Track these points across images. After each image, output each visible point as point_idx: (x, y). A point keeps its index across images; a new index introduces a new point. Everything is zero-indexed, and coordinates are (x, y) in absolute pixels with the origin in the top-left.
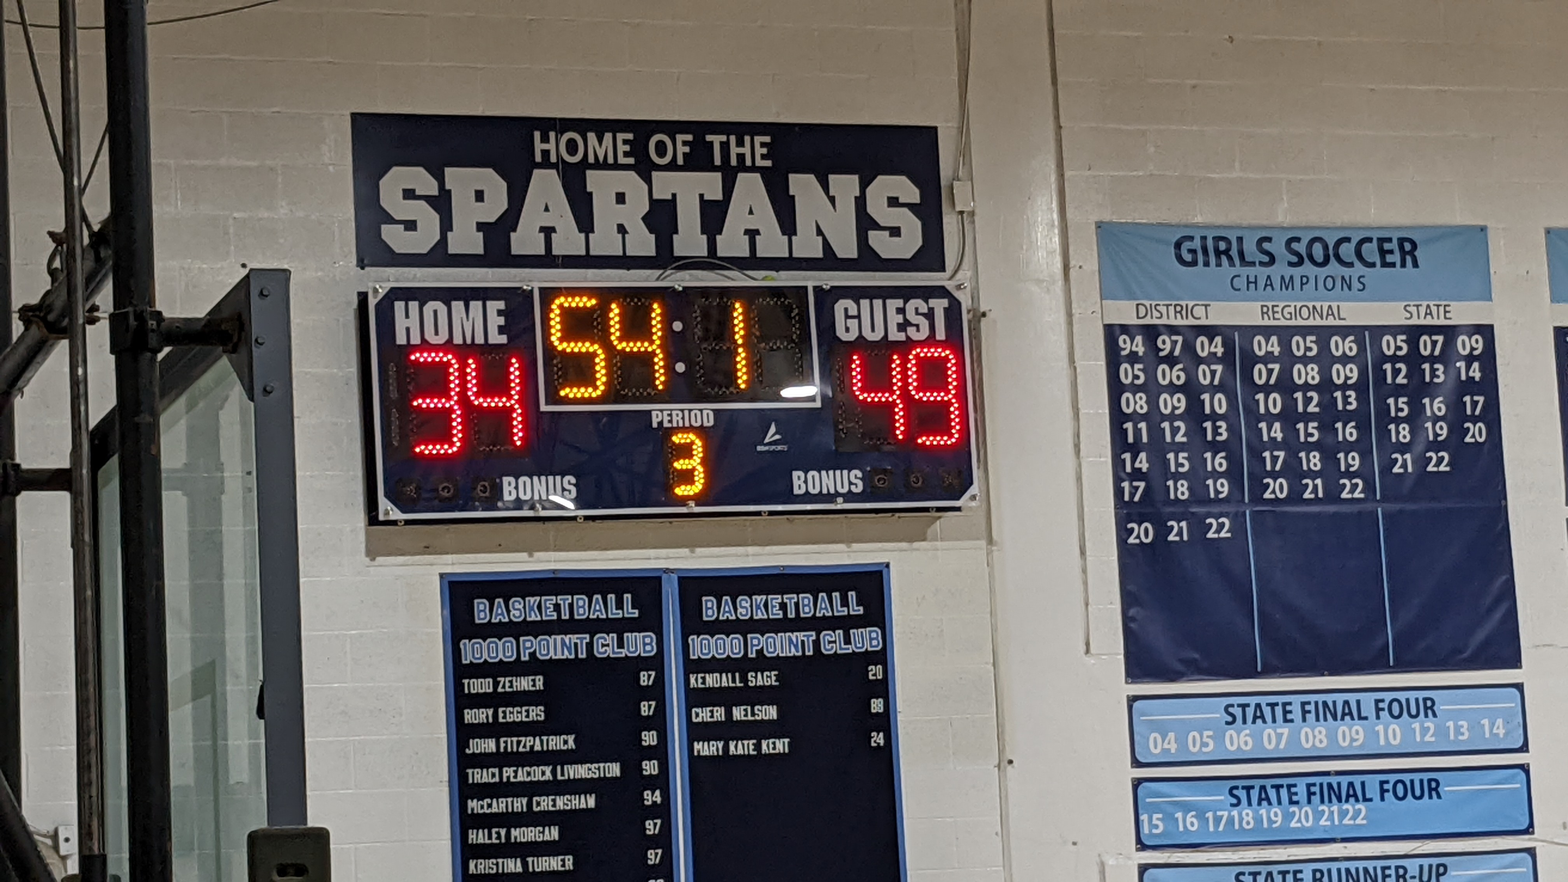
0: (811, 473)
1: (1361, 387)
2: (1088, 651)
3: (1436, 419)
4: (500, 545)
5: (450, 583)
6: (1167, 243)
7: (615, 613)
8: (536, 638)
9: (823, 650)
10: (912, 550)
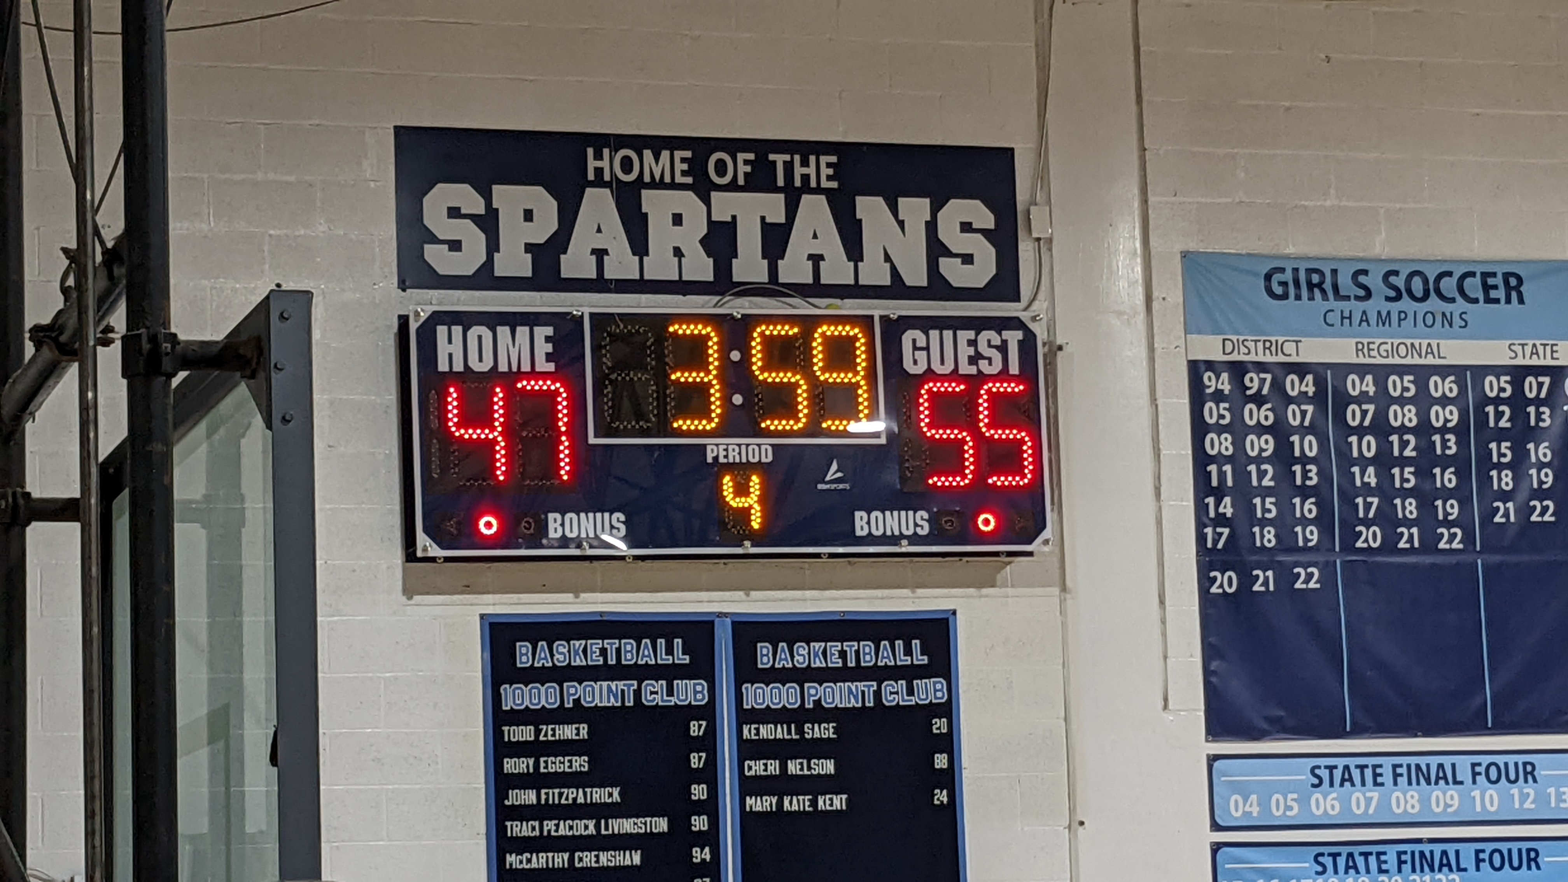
0: (874, 514)
1: (1461, 431)
2: (1165, 707)
3: (1541, 466)
4: (544, 585)
5: (491, 624)
6: (1256, 275)
7: (664, 659)
8: (580, 684)
9: (884, 701)
10: (981, 597)
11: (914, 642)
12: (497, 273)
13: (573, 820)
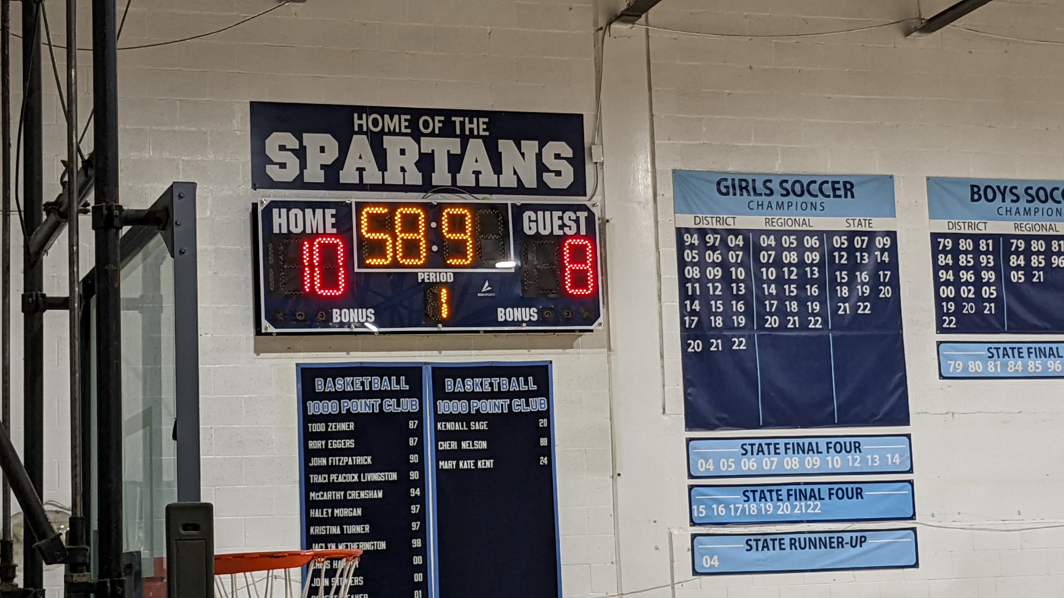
0: (508, 310)
1: (821, 265)
2: (664, 412)
3: (863, 284)
4: (330, 348)
5: (302, 369)
6: (711, 182)
7: (395, 387)
8: (350, 400)
9: (513, 410)
10: (565, 354)
11: (529, 378)
12: (306, 180)
13: (346, 474)
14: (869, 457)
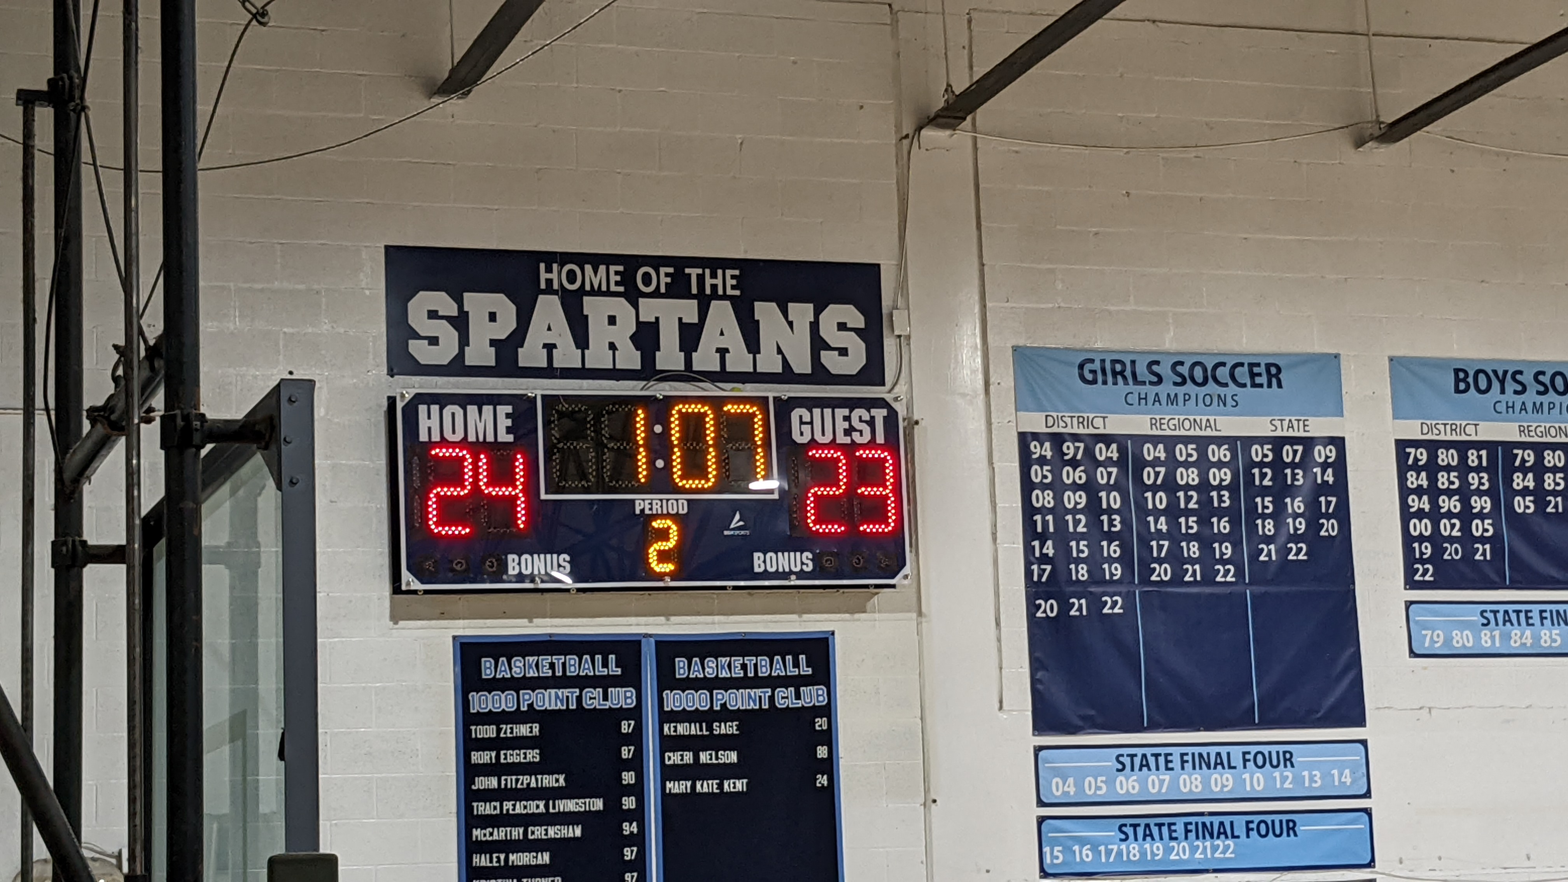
0: (769, 555)
1: (1233, 488)
2: (1001, 708)
3: (1296, 516)
4: (505, 613)
5: (462, 644)
6: (1071, 364)
7: (601, 671)
8: (533, 691)
9: (777, 704)
10: (854, 620)
11: (801, 657)
12: (467, 363)
13: (527, 801)
14: (1306, 773)
